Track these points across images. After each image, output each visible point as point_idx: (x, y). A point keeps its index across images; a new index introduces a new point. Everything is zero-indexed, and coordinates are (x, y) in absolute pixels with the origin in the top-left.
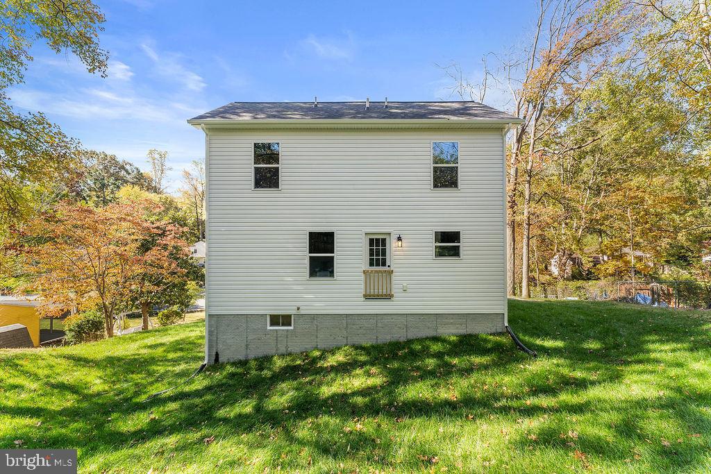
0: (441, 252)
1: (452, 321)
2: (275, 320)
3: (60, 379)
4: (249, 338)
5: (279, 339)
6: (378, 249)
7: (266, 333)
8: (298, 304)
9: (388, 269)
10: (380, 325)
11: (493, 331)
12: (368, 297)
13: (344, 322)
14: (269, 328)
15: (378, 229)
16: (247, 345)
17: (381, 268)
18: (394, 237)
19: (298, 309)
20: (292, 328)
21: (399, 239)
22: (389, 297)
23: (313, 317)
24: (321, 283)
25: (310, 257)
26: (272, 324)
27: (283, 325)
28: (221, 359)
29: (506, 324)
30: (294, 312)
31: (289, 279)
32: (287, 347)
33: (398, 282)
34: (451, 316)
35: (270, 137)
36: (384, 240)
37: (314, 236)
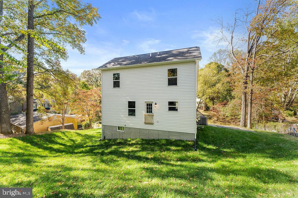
0: (171, 109)
1: (175, 134)
2: (119, 128)
3: (72, 138)
4: (113, 133)
5: (120, 134)
6: (149, 107)
7: (117, 132)
8: (125, 124)
9: (152, 114)
10: (149, 133)
11: (191, 140)
12: (146, 123)
13: (139, 131)
14: (118, 130)
15: (149, 101)
16: (112, 135)
17: (150, 114)
18: (154, 103)
20: (124, 131)
21: (156, 104)
22: (152, 124)
23: (130, 128)
24: (132, 118)
25: (129, 109)
26: (119, 129)
28: (106, 138)
29: (195, 138)
30: (124, 126)
31: (122, 116)
32: (122, 137)
33: (156, 119)
34: (175, 132)
35: (117, 72)
36: (151, 104)
37: (129, 102)
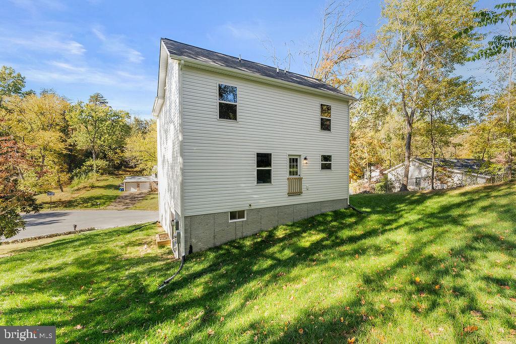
0: (324, 167)
1: (327, 205)
2: (233, 215)
4: (216, 230)
5: (237, 228)
6: (294, 165)
7: (228, 225)
8: (249, 202)
9: (299, 177)
10: (295, 211)
11: (343, 207)
12: (290, 194)
13: (277, 211)
14: (230, 221)
15: (294, 153)
16: (214, 236)
17: (295, 177)
18: (303, 157)
19: (250, 205)
20: (245, 219)
21: (305, 159)
22: (300, 194)
23: (259, 210)
24: (264, 187)
25: (257, 170)
26: (232, 219)
27: (239, 218)
28: (194, 250)
29: (349, 204)
30: (247, 208)
31: (244, 185)
32: (242, 233)
33: (305, 184)
35: (229, 82)
36: (297, 159)
37: (259, 156)
